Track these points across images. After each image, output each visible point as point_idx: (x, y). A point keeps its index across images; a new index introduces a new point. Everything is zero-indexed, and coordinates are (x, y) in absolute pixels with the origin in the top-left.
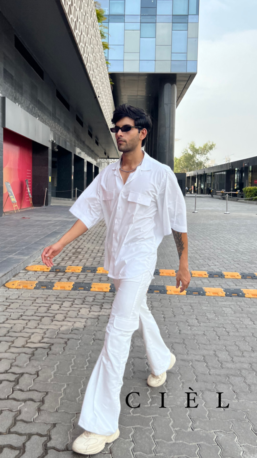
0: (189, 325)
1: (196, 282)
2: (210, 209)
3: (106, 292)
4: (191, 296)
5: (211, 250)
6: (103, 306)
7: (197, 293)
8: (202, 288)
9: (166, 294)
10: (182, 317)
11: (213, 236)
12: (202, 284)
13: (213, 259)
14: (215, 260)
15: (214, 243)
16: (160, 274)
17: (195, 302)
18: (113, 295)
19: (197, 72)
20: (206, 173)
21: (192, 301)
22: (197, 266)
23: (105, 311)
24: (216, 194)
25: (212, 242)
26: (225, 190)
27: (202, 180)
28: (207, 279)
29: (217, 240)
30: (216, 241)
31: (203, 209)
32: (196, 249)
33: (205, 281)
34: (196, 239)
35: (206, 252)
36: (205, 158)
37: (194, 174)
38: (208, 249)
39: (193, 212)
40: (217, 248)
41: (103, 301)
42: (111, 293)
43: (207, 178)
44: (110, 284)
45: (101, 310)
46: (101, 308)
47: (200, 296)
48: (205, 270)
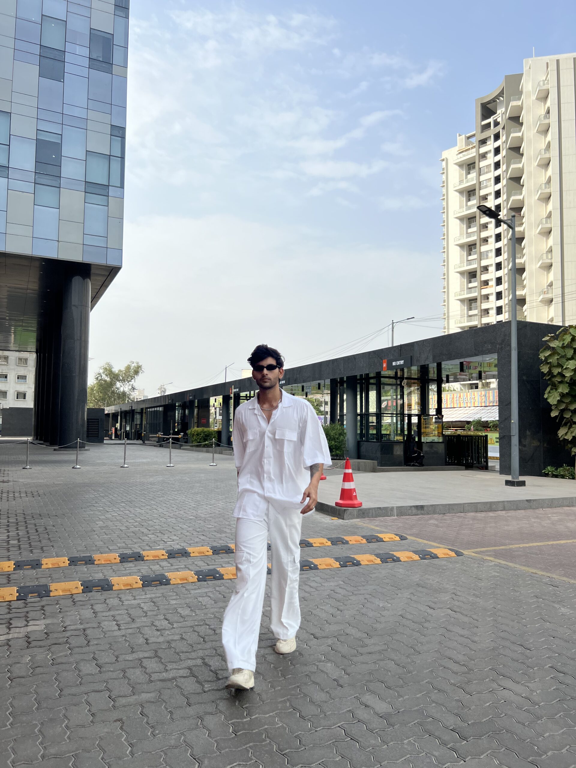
0: (158, 630)
1: (151, 567)
2: (145, 461)
3: (10, 601)
4: (150, 588)
5: (161, 519)
6: (11, 624)
7: (158, 582)
8: (164, 575)
9: (112, 590)
10: (144, 619)
11: (159, 499)
12: (161, 568)
13: (167, 532)
14: (171, 532)
15: (163, 509)
16: (96, 563)
17: (158, 595)
18: (24, 605)
19: (122, 266)
20: (133, 408)
21: (153, 596)
22: (147, 545)
23: (17, 631)
24: (148, 440)
25: (160, 508)
26: (162, 433)
27: (128, 418)
28: (166, 561)
29: (165, 505)
30: (165, 507)
31: (134, 461)
32: (139, 519)
33: (164, 564)
34: (136, 505)
35: (155, 522)
36: (130, 387)
37: (115, 410)
38: (157, 519)
39: (121, 467)
40: (169, 516)
41: (8, 616)
42: (19, 602)
43: (135, 416)
44: (16, 589)
45: (10, 630)
46: (9, 629)
47: (163, 587)
48: (160, 549)
